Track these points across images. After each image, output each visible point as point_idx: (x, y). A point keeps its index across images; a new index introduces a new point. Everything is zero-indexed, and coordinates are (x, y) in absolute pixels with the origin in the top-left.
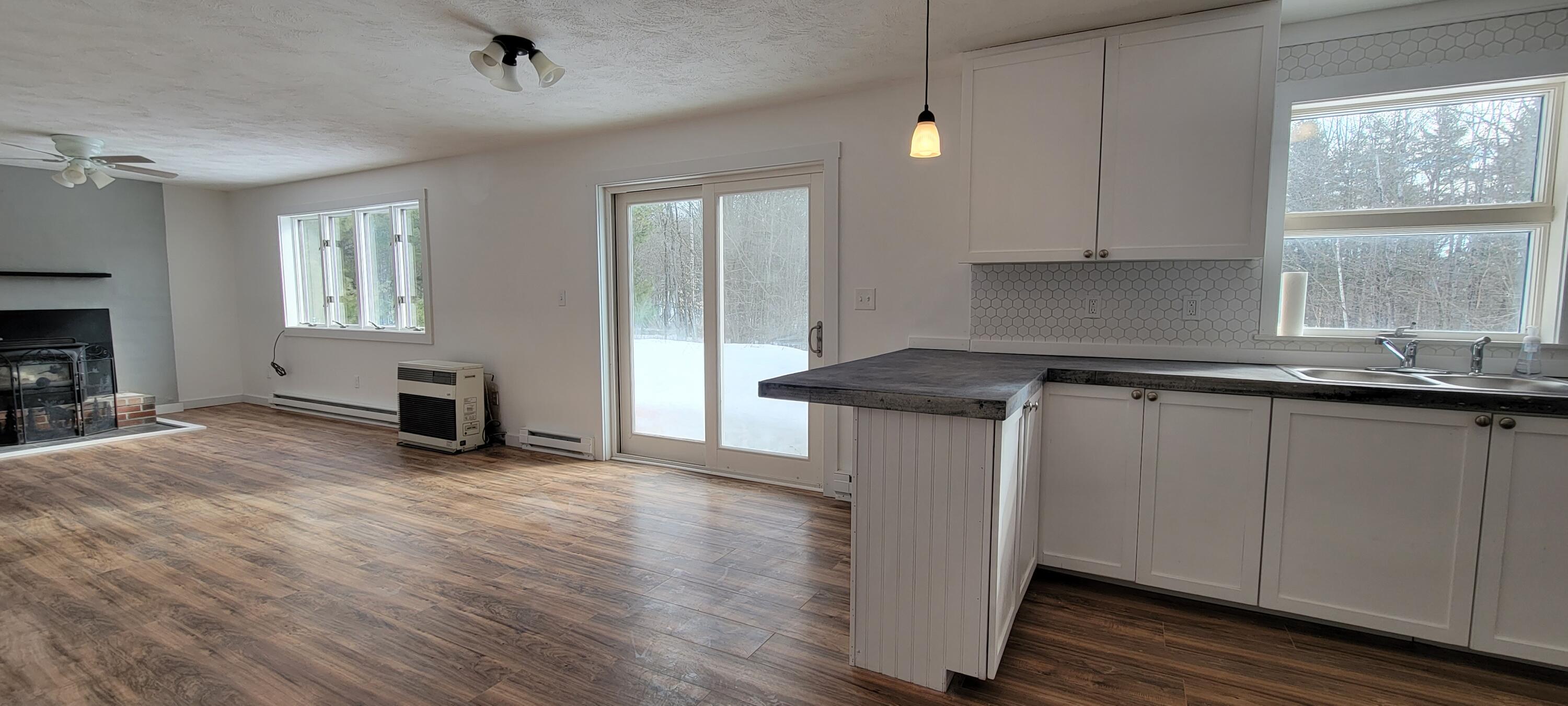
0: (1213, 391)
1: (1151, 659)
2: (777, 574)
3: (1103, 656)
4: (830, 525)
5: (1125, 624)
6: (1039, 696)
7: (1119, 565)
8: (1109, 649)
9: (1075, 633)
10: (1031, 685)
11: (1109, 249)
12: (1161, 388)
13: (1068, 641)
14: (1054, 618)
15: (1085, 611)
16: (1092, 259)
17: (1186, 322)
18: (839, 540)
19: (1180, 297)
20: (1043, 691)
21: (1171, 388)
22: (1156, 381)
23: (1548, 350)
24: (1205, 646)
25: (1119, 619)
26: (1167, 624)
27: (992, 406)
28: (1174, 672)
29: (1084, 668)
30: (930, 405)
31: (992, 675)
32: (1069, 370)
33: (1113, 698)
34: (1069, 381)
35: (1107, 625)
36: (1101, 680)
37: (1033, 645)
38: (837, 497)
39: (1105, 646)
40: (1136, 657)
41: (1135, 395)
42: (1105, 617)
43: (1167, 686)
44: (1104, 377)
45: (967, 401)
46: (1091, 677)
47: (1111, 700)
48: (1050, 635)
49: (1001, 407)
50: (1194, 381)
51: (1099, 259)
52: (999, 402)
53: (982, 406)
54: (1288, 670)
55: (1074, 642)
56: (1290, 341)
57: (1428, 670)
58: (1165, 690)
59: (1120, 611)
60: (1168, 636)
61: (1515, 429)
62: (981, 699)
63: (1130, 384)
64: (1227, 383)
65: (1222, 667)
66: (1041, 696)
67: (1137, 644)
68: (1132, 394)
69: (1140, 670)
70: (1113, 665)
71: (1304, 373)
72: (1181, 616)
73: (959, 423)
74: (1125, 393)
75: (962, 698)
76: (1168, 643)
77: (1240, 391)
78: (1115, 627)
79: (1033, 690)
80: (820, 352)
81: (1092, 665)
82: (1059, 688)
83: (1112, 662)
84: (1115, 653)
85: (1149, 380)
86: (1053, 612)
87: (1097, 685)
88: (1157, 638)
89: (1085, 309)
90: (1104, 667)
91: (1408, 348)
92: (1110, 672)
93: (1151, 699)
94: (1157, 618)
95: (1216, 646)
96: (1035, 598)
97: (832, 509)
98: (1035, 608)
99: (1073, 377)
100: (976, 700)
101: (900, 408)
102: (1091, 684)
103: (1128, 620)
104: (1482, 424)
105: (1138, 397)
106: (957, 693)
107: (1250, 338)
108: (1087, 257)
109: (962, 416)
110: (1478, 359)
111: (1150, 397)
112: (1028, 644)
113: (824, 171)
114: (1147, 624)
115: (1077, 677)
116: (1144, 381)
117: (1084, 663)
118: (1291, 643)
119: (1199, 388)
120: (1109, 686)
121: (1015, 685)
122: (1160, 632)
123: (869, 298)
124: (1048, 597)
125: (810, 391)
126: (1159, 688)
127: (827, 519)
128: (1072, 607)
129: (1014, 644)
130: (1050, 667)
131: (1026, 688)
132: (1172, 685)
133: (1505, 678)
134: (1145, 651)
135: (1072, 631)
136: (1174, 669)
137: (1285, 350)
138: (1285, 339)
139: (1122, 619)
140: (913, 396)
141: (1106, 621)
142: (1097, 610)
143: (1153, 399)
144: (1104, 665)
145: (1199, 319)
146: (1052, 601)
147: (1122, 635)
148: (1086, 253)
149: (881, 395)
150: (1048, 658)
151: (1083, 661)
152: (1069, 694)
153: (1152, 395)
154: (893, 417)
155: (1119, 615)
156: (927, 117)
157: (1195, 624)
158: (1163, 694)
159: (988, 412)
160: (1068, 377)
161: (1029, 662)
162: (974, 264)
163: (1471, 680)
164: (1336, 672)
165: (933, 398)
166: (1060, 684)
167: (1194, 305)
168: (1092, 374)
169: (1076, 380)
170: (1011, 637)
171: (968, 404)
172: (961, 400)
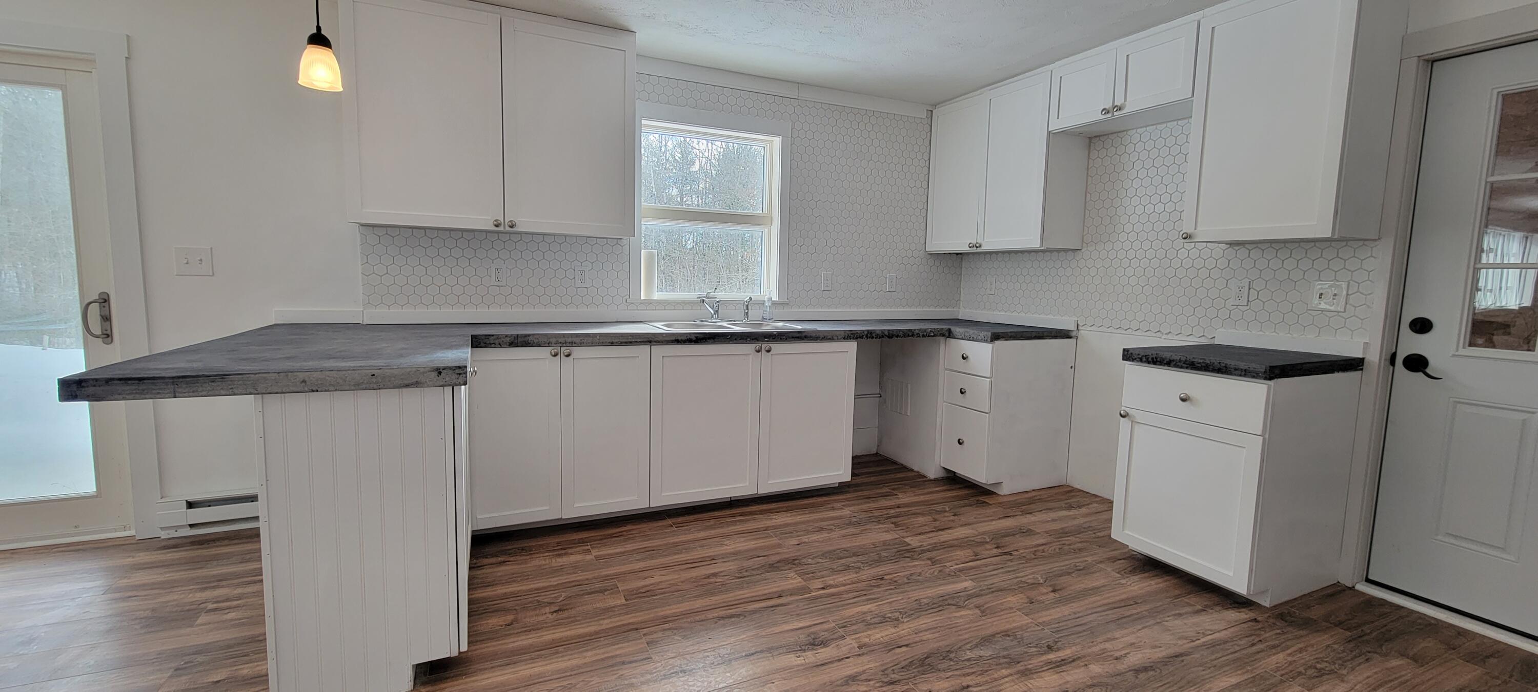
0: (612, 344)
1: (588, 575)
2: (90, 667)
3: (552, 589)
4: (166, 573)
5: (559, 555)
6: (508, 646)
7: (548, 508)
8: (554, 581)
9: (521, 580)
10: (499, 640)
11: (517, 220)
12: (574, 345)
13: (519, 589)
14: (499, 574)
15: (524, 557)
16: (501, 229)
17: (578, 289)
18: (192, 587)
19: (573, 267)
20: (512, 640)
21: (581, 344)
22: (570, 340)
23: (774, 304)
24: (623, 550)
25: (555, 553)
26: (592, 543)
27: (451, 372)
28: (608, 578)
29: (540, 605)
30: (374, 380)
31: (464, 648)
32: (493, 335)
33: (570, 618)
34: (493, 345)
35: (547, 562)
36: (556, 609)
37: (488, 606)
38: (164, 535)
39: (550, 580)
40: (578, 578)
41: (553, 354)
42: (543, 557)
43: (606, 590)
44: (526, 339)
45: (422, 370)
46: (547, 610)
47: (570, 620)
48: (501, 590)
49: (461, 372)
50: (598, 337)
51: (508, 229)
52: (459, 367)
53: (440, 373)
54: (676, 545)
55: (524, 588)
56: (649, 302)
57: (741, 515)
58: (606, 593)
59: (554, 547)
60: (595, 552)
61: (771, 353)
62: (453, 677)
63: (549, 343)
64: (622, 336)
65: (637, 560)
66: (511, 646)
67: (575, 567)
68: (551, 352)
69: (583, 587)
70: (563, 592)
71: (662, 325)
72: (601, 533)
73: (411, 396)
74: (543, 353)
75: (432, 686)
76: (596, 557)
77: (631, 342)
78: (554, 561)
79: (502, 644)
80: (107, 336)
81: (546, 600)
82: (525, 631)
83: (560, 591)
84: (560, 582)
85: (564, 339)
86: (495, 570)
87: (555, 614)
88: (589, 557)
89: (490, 277)
90: (555, 597)
91: (715, 305)
92: (561, 599)
93: (598, 605)
94: (582, 542)
95: (630, 547)
96: (475, 564)
97: (159, 552)
98: (479, 572)
99: (497, 342)
100: (449, 680)
101: (332, 388)
102: (550, 616)
103: (563, 552)
104: (758, 351)
105: (556, 355)
106: (424, 684)
107: (624, 301)
108: (497, 226)
109: (417, 387)
110: (747, 311)
111: (566, 354)
112: (483, 606)
113: (94, 71)
114: (577, 549)
115: (537, 615)
116: (560, 340)
117: (539, 601)
118: (672, 526)
119: (602, 343)
120: (564, 610)
121: (487, 647)
122: (588, 552)
123: (201, 260)
124: (487, 558)
125: (173, 382)
126: (601, 594)
127: (157, 567)
128: (512, 559)
129: (477, 609)
130: (510, 618)
131: (494, 646)
132: (609, 588)
133: (773, 506)
134: (583, 571)
135: (519, 579)
136: (608, 576)
137: (646, 310)
138: (646, 301)
139: (557, 553)
140: (349, 372)
141: (545, 560)
142: (534, 553)
143: (568, 356)
144: (556, 595)
145: (588, 286)
146: (493, 560)
147: (561, 566)
148: (495, 223)
149: (302, 376)
150: (506, 611)
151: (537, 600)
152: (535, 632)
153: (566, 352)
154: (319, 403)
155: (554, 550)
156: (319, 39)
157: (611, 536)
158: (605, 597)
159: (447, 379)
160: (492, 342)
161: (488, 621)
162: (362, 225)
163: (762, 512)
164: (702, 534)
165: (379, 371)
166: (525, 627)
167: (583, 274)
168: (514, 338)
169: (500, 344)
170: (471, 606)
171: (424, 373)
172: (414, 369)
